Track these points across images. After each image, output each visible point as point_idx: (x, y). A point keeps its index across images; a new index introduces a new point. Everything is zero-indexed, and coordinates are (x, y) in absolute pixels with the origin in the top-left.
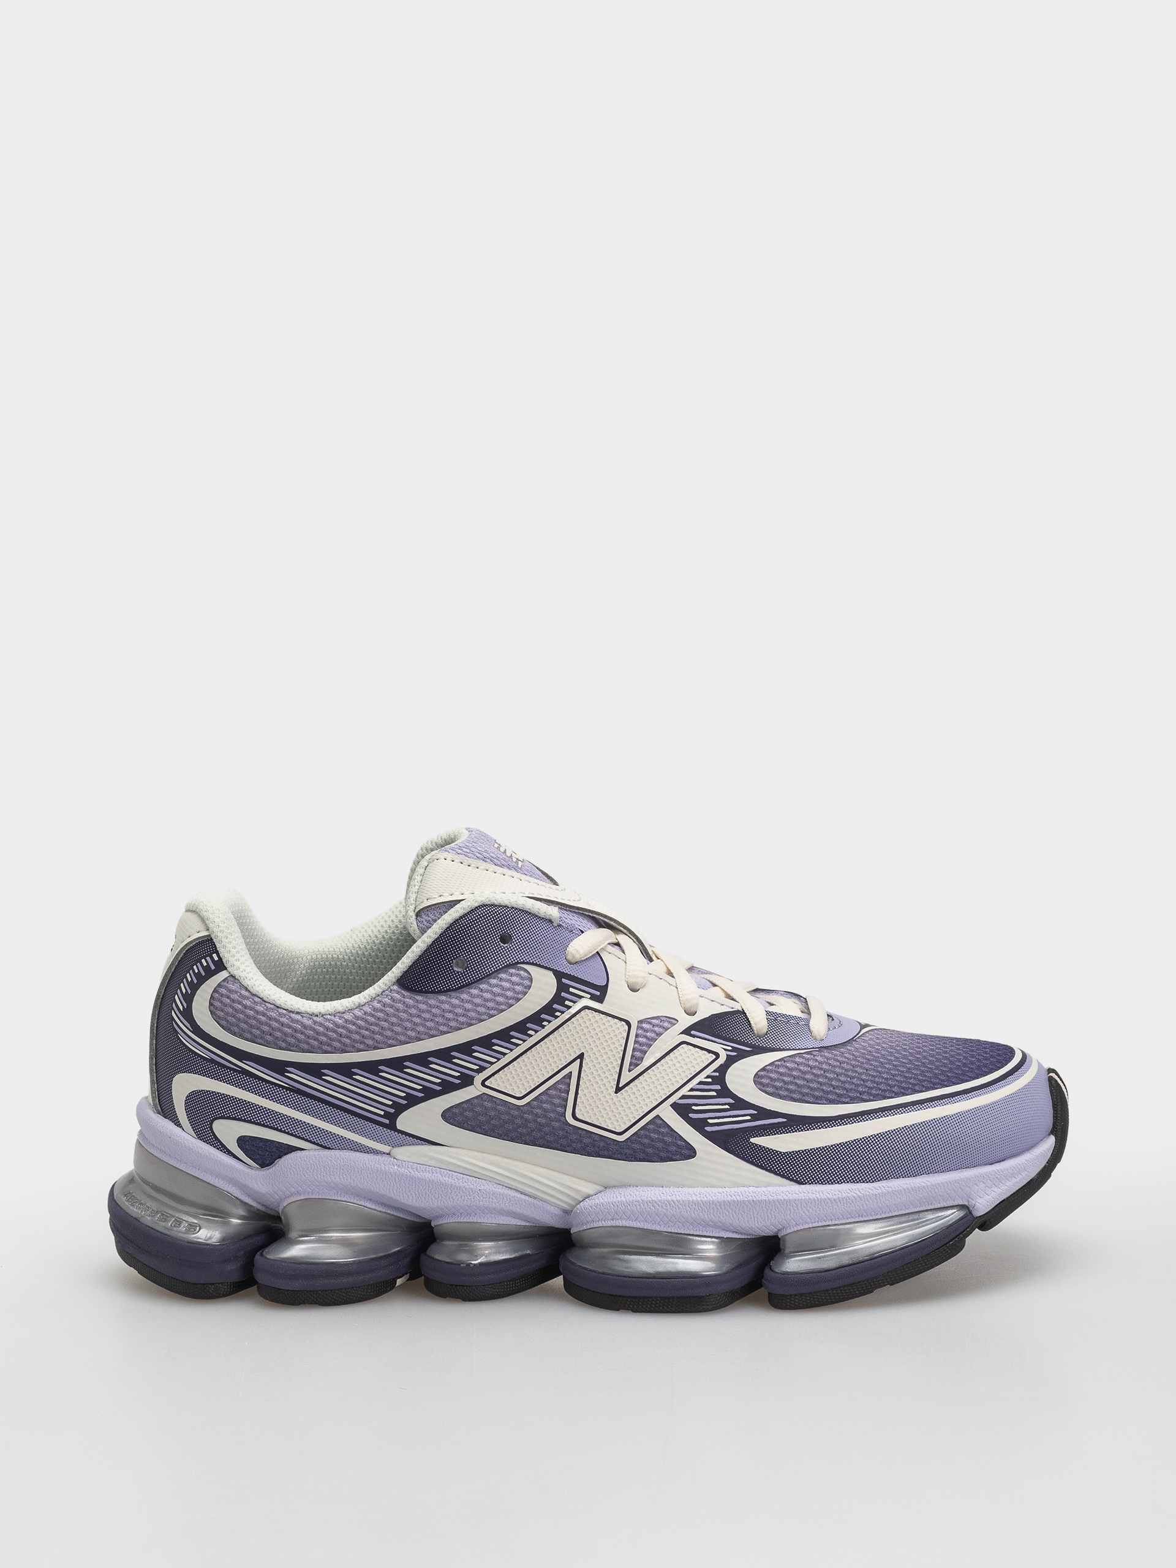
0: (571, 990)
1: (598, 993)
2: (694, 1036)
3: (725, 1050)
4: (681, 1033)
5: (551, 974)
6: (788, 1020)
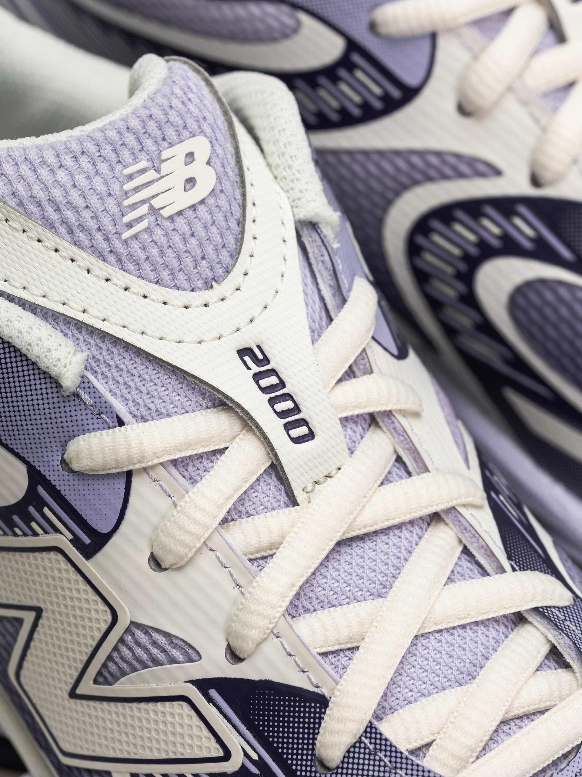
0: (46, 510)
1: (88, 541)
2: (210, 700)
3: (246, 754)
4: (193, 682)
5: (23, 468)
6: (396, 762)
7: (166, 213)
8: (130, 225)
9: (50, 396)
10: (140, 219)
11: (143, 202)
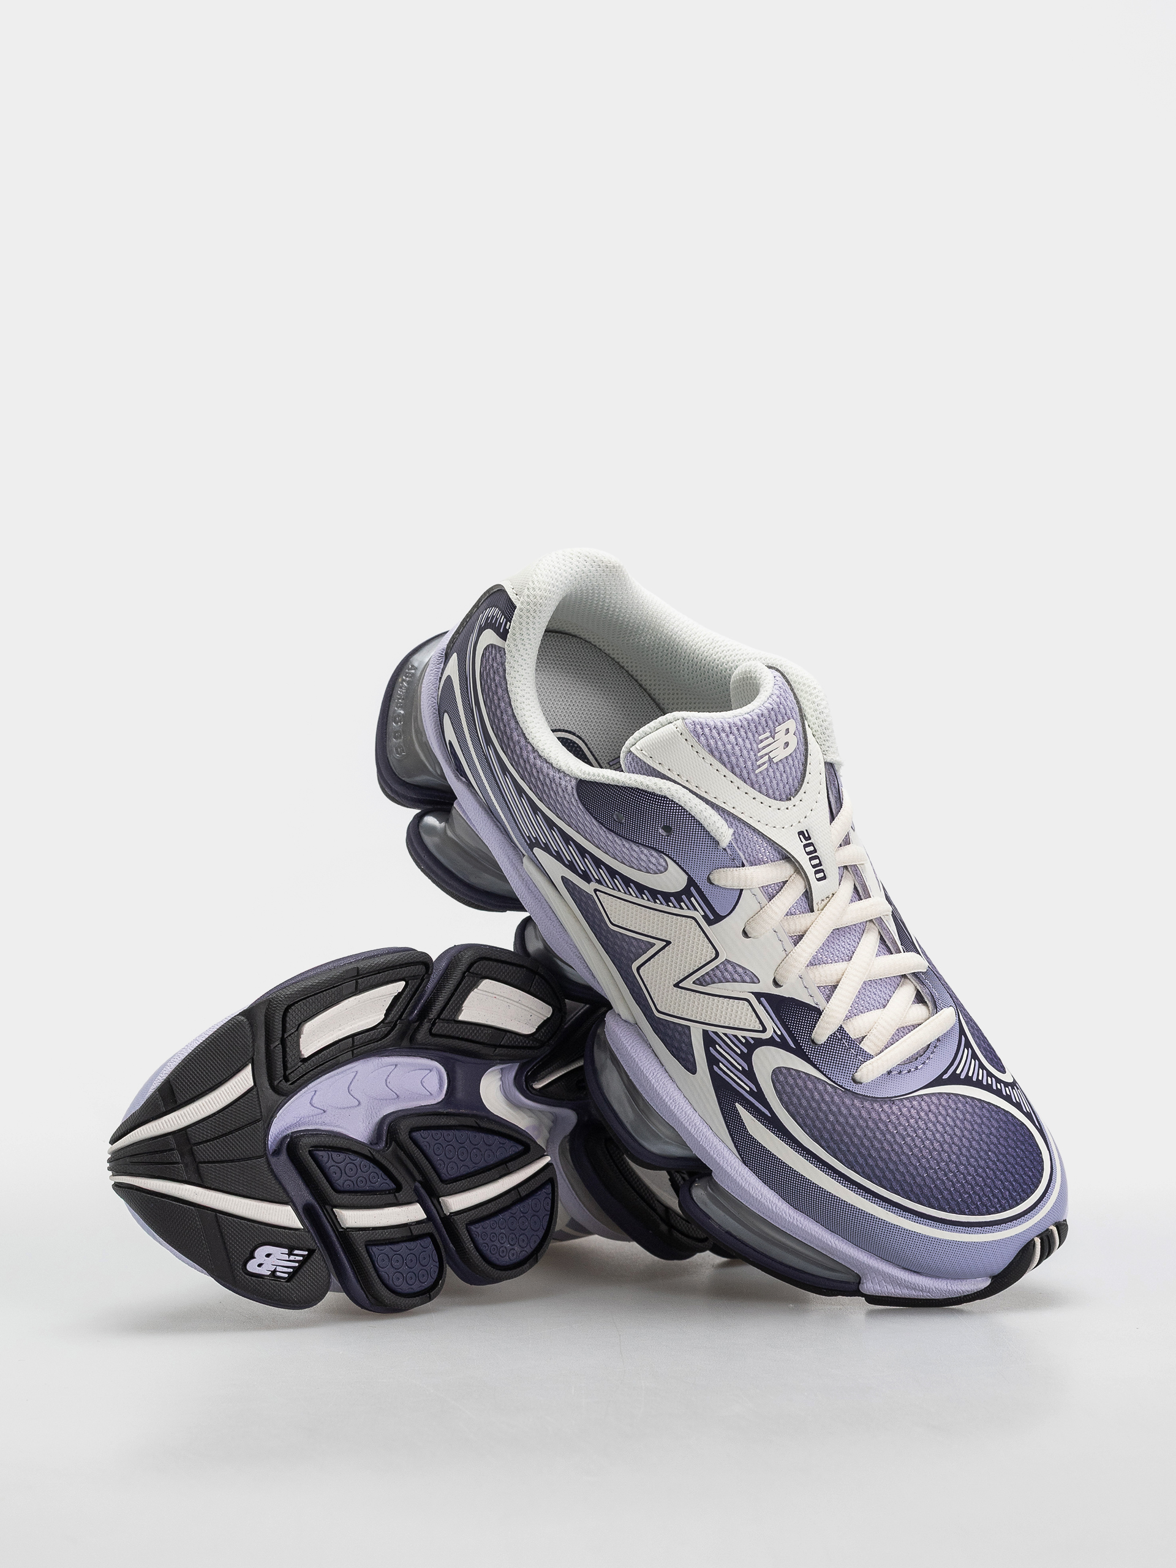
0: (692, 899)
1: (712, 918)
2: (760, 1002)
4: (752, 993)
6: (851, 1045)
7: (775, 760)
8: (759, 766)
9: (711, 847)
10: (764, 763)
11: (766, 754)
